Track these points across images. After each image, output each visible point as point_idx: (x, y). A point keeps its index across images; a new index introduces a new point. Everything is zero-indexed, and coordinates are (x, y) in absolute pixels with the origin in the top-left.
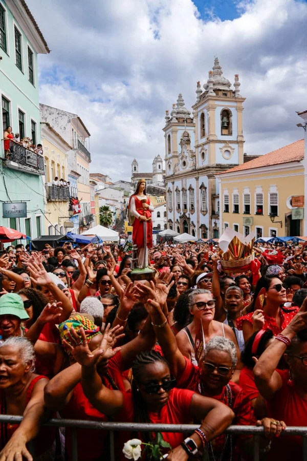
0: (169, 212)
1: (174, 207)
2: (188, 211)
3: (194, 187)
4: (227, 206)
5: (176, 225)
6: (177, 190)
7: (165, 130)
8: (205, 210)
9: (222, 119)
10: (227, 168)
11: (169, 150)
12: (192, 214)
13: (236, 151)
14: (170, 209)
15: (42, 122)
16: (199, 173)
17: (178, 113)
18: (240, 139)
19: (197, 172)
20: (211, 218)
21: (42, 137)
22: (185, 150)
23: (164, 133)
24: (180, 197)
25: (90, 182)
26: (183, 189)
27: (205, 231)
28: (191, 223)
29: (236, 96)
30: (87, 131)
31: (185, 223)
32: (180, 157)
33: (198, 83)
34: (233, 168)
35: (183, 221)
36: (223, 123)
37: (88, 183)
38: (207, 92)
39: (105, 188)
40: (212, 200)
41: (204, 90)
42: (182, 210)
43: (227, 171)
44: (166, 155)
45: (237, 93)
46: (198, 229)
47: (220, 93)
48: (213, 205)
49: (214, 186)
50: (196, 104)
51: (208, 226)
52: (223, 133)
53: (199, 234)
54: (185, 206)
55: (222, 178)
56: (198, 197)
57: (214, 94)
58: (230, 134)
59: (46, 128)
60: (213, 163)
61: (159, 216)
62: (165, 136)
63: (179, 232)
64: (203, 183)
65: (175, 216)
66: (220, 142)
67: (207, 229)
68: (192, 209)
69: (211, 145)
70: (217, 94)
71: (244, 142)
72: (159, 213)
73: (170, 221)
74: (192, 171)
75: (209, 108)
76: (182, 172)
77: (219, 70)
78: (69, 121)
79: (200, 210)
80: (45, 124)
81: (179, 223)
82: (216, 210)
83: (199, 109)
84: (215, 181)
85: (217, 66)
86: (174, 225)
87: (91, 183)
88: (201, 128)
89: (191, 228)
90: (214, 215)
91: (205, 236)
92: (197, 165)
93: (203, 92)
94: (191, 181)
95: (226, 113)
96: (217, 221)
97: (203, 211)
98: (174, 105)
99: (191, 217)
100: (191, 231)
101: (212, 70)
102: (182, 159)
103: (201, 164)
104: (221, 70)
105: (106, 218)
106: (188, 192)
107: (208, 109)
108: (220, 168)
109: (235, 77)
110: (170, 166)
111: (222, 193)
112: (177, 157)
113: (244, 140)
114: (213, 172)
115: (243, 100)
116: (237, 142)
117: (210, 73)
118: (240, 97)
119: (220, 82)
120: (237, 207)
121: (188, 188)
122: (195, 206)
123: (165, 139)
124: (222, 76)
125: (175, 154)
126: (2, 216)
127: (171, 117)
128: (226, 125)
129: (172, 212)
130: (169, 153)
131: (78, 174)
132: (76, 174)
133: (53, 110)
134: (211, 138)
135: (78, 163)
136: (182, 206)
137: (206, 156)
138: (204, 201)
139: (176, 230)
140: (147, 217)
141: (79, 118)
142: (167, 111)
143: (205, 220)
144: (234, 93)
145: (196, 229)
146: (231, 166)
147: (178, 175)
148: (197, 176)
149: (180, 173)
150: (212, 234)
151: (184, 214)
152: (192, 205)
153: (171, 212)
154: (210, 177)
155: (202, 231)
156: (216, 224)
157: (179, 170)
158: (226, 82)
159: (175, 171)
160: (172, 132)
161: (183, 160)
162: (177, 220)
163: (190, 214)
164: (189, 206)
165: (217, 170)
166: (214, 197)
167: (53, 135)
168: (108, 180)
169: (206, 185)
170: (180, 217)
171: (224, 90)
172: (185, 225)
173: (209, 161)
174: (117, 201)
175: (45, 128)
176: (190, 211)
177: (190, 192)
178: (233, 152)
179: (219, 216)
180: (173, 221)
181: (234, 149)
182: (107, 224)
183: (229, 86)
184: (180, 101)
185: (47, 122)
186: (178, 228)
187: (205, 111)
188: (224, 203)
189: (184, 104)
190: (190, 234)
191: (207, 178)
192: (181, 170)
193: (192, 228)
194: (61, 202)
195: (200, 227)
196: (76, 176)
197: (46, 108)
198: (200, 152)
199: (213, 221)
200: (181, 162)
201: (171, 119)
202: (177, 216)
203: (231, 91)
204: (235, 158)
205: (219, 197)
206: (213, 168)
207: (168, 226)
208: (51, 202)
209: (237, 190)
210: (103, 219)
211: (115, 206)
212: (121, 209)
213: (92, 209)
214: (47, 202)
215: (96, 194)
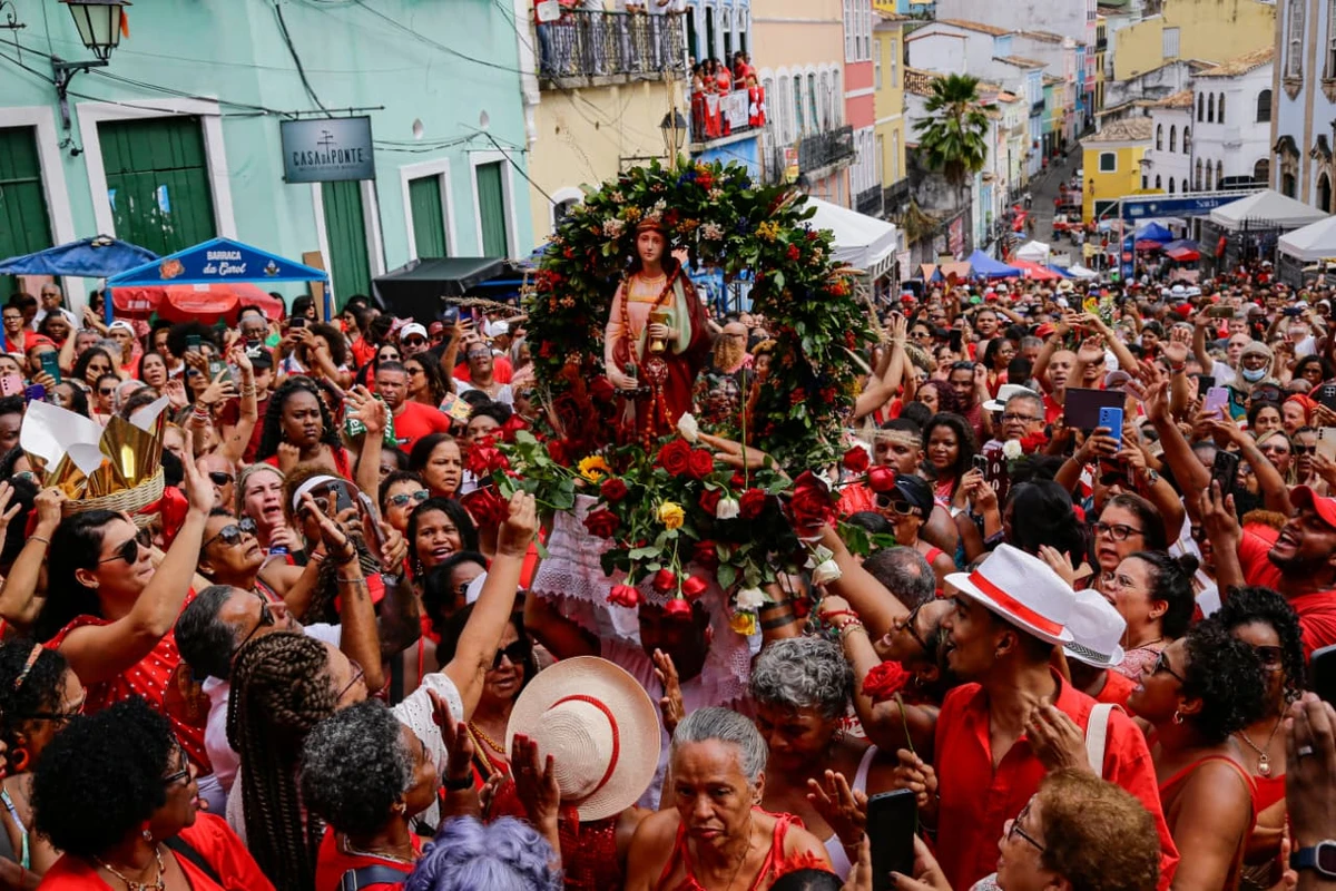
0: (1283, 95)
1: (1312, 68)
5: (1315, 170)
14: (1289, 82)
61: (1265, 115)
63: (1324, 203)
65: (1314, 117)
73: (1285, 145)
81: (1329, 157)
86: (1307, 167)
105: (957, 136)
126: (281, 173)
129: (1302, 96)
139: (1314, 193)
153: (1293, 96)
162: (1322, 140)
174: (1056, 40)
180: (1300, 145)
182: (962, 166)
186: (1323, 184)
194: (603, 89)
202: (1324, 117)
207: (1276, 174)
210: (943, 140)
211: (1042, 66)
212: (1075, 79)
213: (848, 101)
214: (538, 94)
215: (877, 26)
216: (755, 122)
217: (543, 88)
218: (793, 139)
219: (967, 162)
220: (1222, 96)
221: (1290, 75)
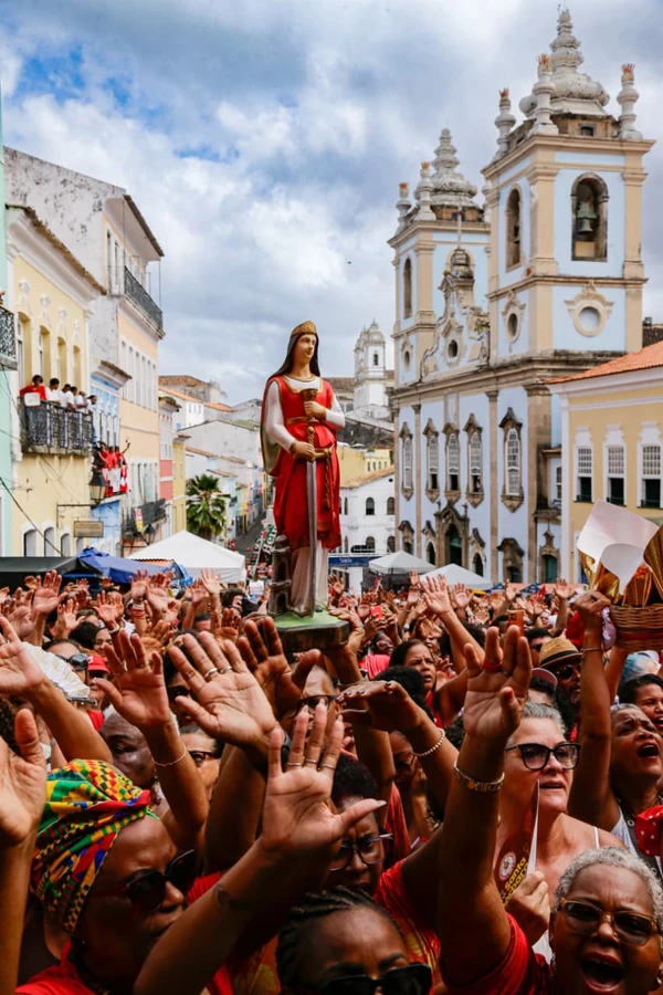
0: (402, 498)
1: (419, 484)
2: (463, 495)
3: (483, 420)
4: (586, 483)
5: (425, 540)
6: (428, 431)
7: (395, 242)
8: (517, 494)
9: (576, 209)
10: (587, 362)
11: (408, 306)
12: (475, 505)
13: (619, 311)
14: (405, 491)
15: (11, 203)
16: (498, 378)
17: (436, 191)
18: (631, 272)
19: (492, 375)
20: (536, 520)
21: (13, 251)
22: (455, 306)
23: (392, 252)
24: (436, 453)
25: (160, 399)
26: (448, 429)
27: (514, 560)
28: (470, 533)
29: (625, 134)
30: (152, 240)
31: (452, 533)
32: (442, 329)
33: (504, 94)
34: (606, 362)
35: (446, 527)
36: (578, 223)
37: (155, 404)
38: (531, 123)
39: (206, 422)
40: (538, 462)
41: (521, 118)
42: (442, 494)
43: (587, 374)
44: (398, 323)
45: (625, 126)
46: (494, 555)
47: (573, 127)
48: (541, 479)
49: (547, 419)
50: (495, 163)
51: (524, 544)
52: (578, 254)
53: (495, 570)
54: (454, 480)
55: (571, 396)
56: (493, 454)
57: (553, 130)
58: (601, 255)
59: (25, 225)
60: (545, 348)
61: (370, 511)
62: (396, 263)
63: (432, 560)
64: (510, 409)
65: (422, 511)
66: (569, 280)
67: (521, 553)
68: (476, 490)
69: (540, 290)
70: (563, 130)
71: (645, 280)
72: (370, 501)
73: (405, 526)
74: (475, 373)
75: (537, 174)
76: (446, 376)
77: (572, 51)
78: (98, 208)
79: (500, 493)
80: (22, 212)
81: (433, 533)
82: (552, 496)
83: (504, 177)
84: (549, 403)
85: (566, 37)
86: (419, 540)
87: (163, 402)
88: (509, 239)
89: (471, 548)
90: (545, 509)
91: (514, 573)
92: (493, 353)
93: (519, 123)
94: (474, 404)
95: (588, 190)
96: (554, 529)
97: (511, 498)
98: (425, 166)
99: (472, 514)
100: (471, 559)
101: (549, 53)
102: (446, 333)
103: (505, 349)
104: (579, 49)
105: (206, 512)
106: (463, 436)
107: (533, 177)
108: (567, 362)
109: (622, 73)
110: (407, 354)
111: (572, 441)
112: (431, 327)
113: (645, 277)
114: (542, 374)
115: (645, 146)
116: (622, 282)
117: (544, 60)
118: (635, 138)
119: (574, 89)
120: (617, 487)
121: (462, 424)
122: (486, 483)
123: (394, 273)
124: (581, 69)
125: (426, 320)
127: (414, 203)
128: (587, 227)
129: (414, 499)
130: (408, 315)
131: (122, 373)
132: (115, 374)
133: (46, 171)
134: (540, 270)
135: (123, 337)
136: (443, 481)
137: (523, 325)
138: (514, 464)
139: (425, 554)
140: (317, 445)
141: (128, 198)
142: (403, 186)
143: (516, 525)
144: (617, 124)
145: (487, 553)
146: (600, 358)
147: (432, 384)
148: (492, 388)
149: (440, 378)
150: (538, 570)
151: (451, 504)
152: (476, 479)
153: (408, 499)
154: (532, 390)
155: (505, 561)
156: (549, 537)
157: (436, 368)
158: (591, 89)
159: (424, 370)
160: (417, 251)
161: (450, 339)
162: (428, 524)
163: (470, 507)
164: (465, 482)
165: (554, 370)
166: (546, 453)
167: (44, 246)
168: (214, 395)
169: (521, 415)
170: (438, 516)
171: (584, 117)
172: (453, 541)
173: (532, 342)
174: (243, 462)
175: (19, 223)
176: (469, 495)
177: (470, 435)
178: (609, 312)
179: (559, 514)
180: (414, 526)
181: (611, 304)
182: (209, 531)
183: (603, 103)
184: (445, 151)
185: (26, 205)
186: (431, 549)
187: (523, 184)
188: (577, 474)
189: (457, 163)
190: (467, 567)
191: (525, 393)
192: (444, 368)
193: (472, 550)
194: (67, 456)
195: (500, 548)
196: (117, 379)
197: (24, 162)
198: (504, 314)
199: (542, 528)
200: (444, 344)
201: (416, 211)
202: (429, 511)
203: (609, 117)
204: (615, 333)
205: (558, 454)
206: (543, 362)
207: (400, 543)
208: (35, 454)
209: (619, 434)
210: (198, 515)
211: (236, 476)
212: (253, 486)
213: (162, 483)
214: (21, 454)
215: (176, 439)
216: (123, 490)
217: (24, 450)
218: (137, 505)
219: (213, 528)
220: (346, 499)
221: (406, 487)
